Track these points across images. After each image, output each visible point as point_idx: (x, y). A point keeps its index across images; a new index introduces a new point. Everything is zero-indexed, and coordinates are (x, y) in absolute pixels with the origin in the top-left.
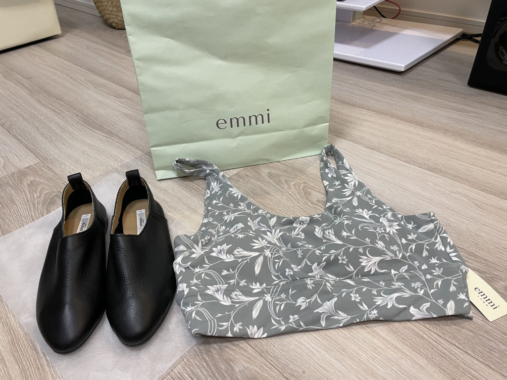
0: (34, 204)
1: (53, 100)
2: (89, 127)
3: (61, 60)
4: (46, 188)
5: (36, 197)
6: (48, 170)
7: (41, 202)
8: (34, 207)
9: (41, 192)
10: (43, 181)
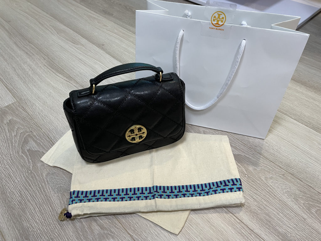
0: (12, 143)
1: (26, 43)
3: (33, 6)
4: (21, 128)
5: (13, 136)
6: (23, 110)
7: (18, 141)
8: (12, 146)
9: (17, 131)
10: (19, 121)
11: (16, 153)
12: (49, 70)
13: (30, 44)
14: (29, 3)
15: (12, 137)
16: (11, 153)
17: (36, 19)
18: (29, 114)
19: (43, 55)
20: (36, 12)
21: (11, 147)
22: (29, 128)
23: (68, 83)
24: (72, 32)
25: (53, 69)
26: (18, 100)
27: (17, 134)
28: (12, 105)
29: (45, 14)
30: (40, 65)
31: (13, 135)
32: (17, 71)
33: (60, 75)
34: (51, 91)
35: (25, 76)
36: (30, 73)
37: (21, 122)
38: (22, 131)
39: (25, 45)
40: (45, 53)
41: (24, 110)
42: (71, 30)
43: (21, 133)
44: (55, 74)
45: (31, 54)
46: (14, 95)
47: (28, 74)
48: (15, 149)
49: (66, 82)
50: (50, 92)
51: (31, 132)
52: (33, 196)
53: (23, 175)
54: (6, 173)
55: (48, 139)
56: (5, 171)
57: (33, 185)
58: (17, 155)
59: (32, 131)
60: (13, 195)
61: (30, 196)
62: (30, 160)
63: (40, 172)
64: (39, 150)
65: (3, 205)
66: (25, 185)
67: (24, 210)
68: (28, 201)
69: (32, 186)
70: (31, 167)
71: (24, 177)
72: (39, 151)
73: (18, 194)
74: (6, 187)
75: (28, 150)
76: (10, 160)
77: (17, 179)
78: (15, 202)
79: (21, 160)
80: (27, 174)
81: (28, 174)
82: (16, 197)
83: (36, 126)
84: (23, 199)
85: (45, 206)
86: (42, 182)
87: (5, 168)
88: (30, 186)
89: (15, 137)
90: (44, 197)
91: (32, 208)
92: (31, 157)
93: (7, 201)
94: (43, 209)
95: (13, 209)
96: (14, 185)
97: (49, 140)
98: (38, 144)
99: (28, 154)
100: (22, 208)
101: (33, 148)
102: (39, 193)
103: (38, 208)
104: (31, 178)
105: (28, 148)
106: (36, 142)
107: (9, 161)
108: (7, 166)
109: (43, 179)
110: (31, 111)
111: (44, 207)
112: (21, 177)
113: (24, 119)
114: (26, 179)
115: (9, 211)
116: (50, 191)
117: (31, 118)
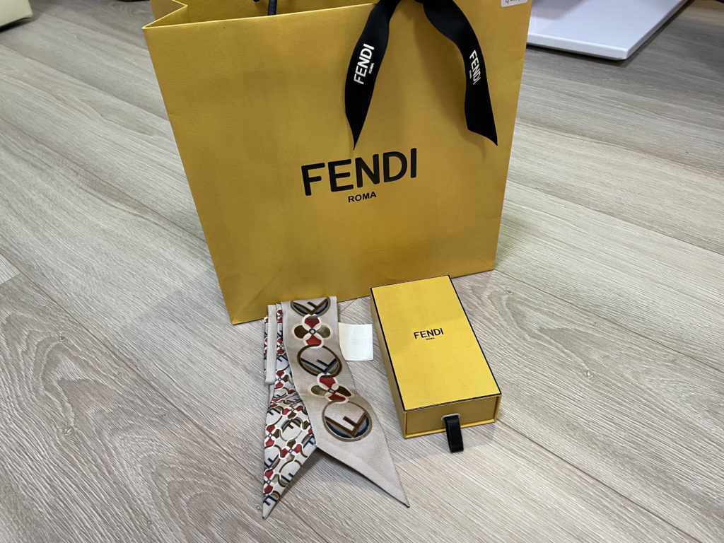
0: (18, 371)
1: (31, 144)
2: (101, 196)
3: (37, 64)
4: (38, 332)
5: (20, 353)
6: (38, 291)
7: (32, 364)
8: (20, 376)
9: (29, 341)
10: (30, 317)
11: (30, 392)
12: (90, 196)
13: (40, 145)
14: (28, 60)
15: (18, 355)
16: (20, 394)
17: (49, 91)
18: (54, 298)
19: (72, 166)
20: (46, 76)
21: (16, 379)
22: (56, 331)
23: (139, 219)
24: (134, 109)
25: (100, 192)
26: (23, 269)
27: (28, 348)
28: (10, 284)
29: (68, 77)
30: (69, 187)
31: (20, 351)
32: (15, 207)
33: (118, 204)
34: (101, 241)
35: (34, 216)
36: (45, 207)
37: (37, 319)
38: (39, 341)
39: (28, 149)
40: (78, 160)
41: (41, 291)
42: (131, 105)
43: (39, 344)
44: (106, 203)
45: (43, 167)
46: (13, 260)
47: (40, 210)
48: (27, 382)
49: (135, 217)
50: (99, 245)
51: (63, 338)
52: (84, 487)
53: (54, 440)
54: (10, 441)
55: (105, 350)
56: (7, 436)
57: (80, 461)
58: (34, 397)
59: (64, 335)
60: (34, 491)
61: (76, 489)
62: (67, 404)
63: (94, 429)
64: (87, 378)
65: (11, 519)
66: (60, 464)
67: (65, 524)
68: (74, 500)
69: (78, 463)
70: (72, 420)
71: (56, 444)
72: (87, 381)
73: (46, 488)
74: (15, 474)
75: (59, 383)
76: (17, 410)
77: (40, 453)
78: (42, 509)
79: (45, 407)
80: (63, 438)
81: (66, 437)
82: (41, 495)
83: (73, 323)
84: (59, 498)
85: (115, 508)
86: (103, 451)
87: (6, 429)
88: (73, 465)
89: (25, 355)
90: (112, 487)
91: (85, 515)
92: (68, 396)
93: (20, 508)
94: (113, 516)
95: (38, 525)
96: (33, 467)
97: (108, 352)
98: (84, 365)
99: (60, 389)
100: (60, 519)
101: (72, 374)
102: (97, 477)
103: (100, 515)
104: (74, 447)
105: (59, 376)
106: (76, 360)
107: (16, 412)
108: (11, 426)
109: (105, 445)
110: (57, 290)
111: (114, 510)
112: (49, 446)
113: (43, 312)
114: (61, 450)
115: (28, 532)
116: (125, 472)
117: (59, 308)
